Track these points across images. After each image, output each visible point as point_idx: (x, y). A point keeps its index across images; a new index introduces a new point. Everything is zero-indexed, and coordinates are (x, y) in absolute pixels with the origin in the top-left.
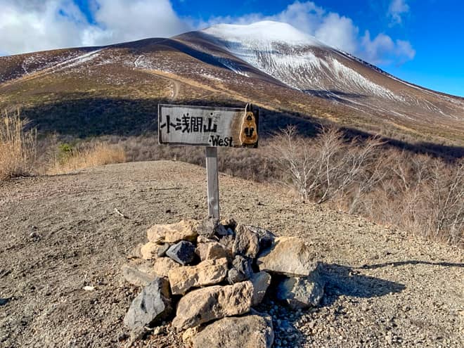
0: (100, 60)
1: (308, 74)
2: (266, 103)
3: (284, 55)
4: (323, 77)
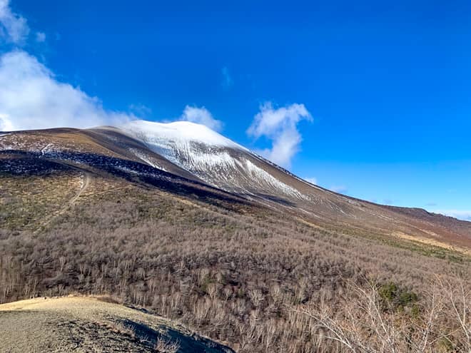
1: (224, 172)
2: (184, 197)
3: (202, 153)
4: (237, 175)
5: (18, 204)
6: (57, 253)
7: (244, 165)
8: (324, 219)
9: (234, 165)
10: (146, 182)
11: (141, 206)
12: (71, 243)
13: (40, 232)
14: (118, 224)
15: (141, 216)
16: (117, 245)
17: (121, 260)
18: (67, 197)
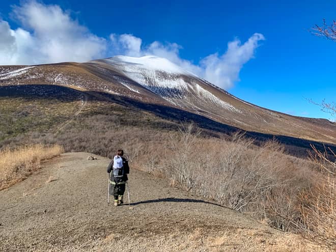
0: (27, 76)
1: (180, 93)
2: (150, 112)
3: (164, 79)
4: (190, 95)
5: (43, 116)
6: (70, 147)
7: (195, 88)
8: (251, 126)
9: (187, 88)
10: (125, 101)
11: (122, 118)
12: (77, 141)
13: (58, 134)
14: (107, 129)
15: (122, 124)
16: (106, 143)
17: (110, 152)
18: (73, 111)
